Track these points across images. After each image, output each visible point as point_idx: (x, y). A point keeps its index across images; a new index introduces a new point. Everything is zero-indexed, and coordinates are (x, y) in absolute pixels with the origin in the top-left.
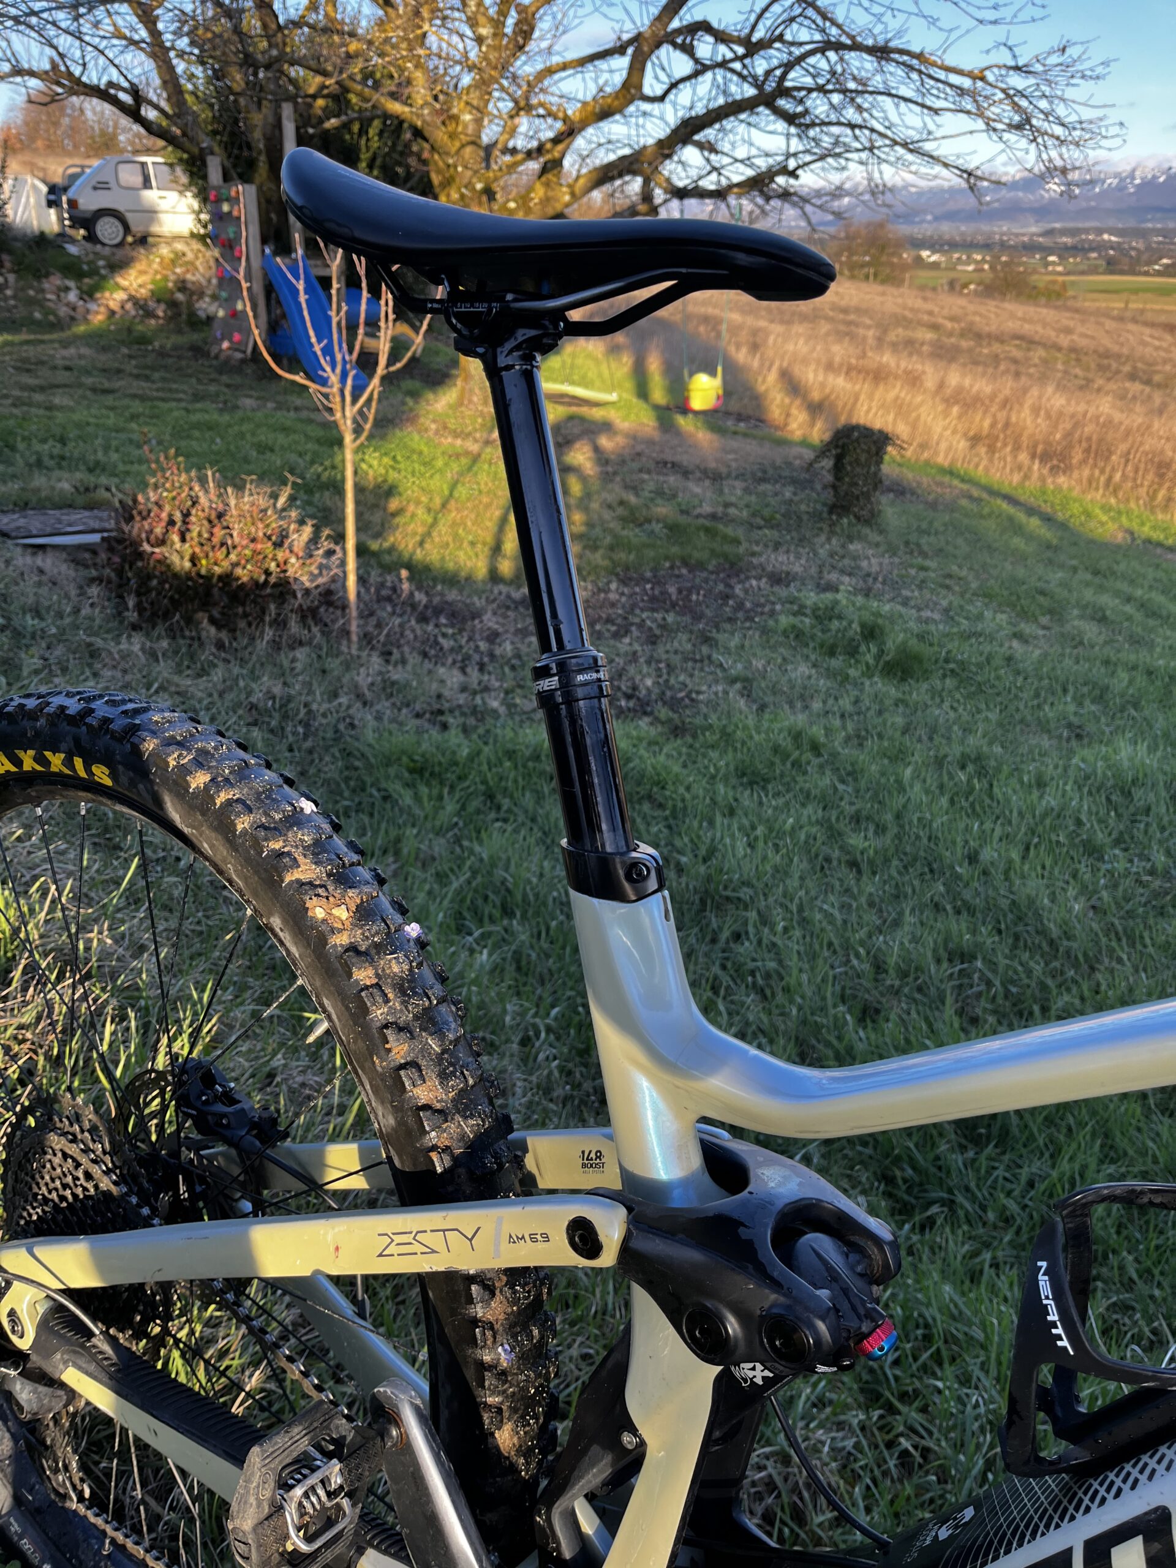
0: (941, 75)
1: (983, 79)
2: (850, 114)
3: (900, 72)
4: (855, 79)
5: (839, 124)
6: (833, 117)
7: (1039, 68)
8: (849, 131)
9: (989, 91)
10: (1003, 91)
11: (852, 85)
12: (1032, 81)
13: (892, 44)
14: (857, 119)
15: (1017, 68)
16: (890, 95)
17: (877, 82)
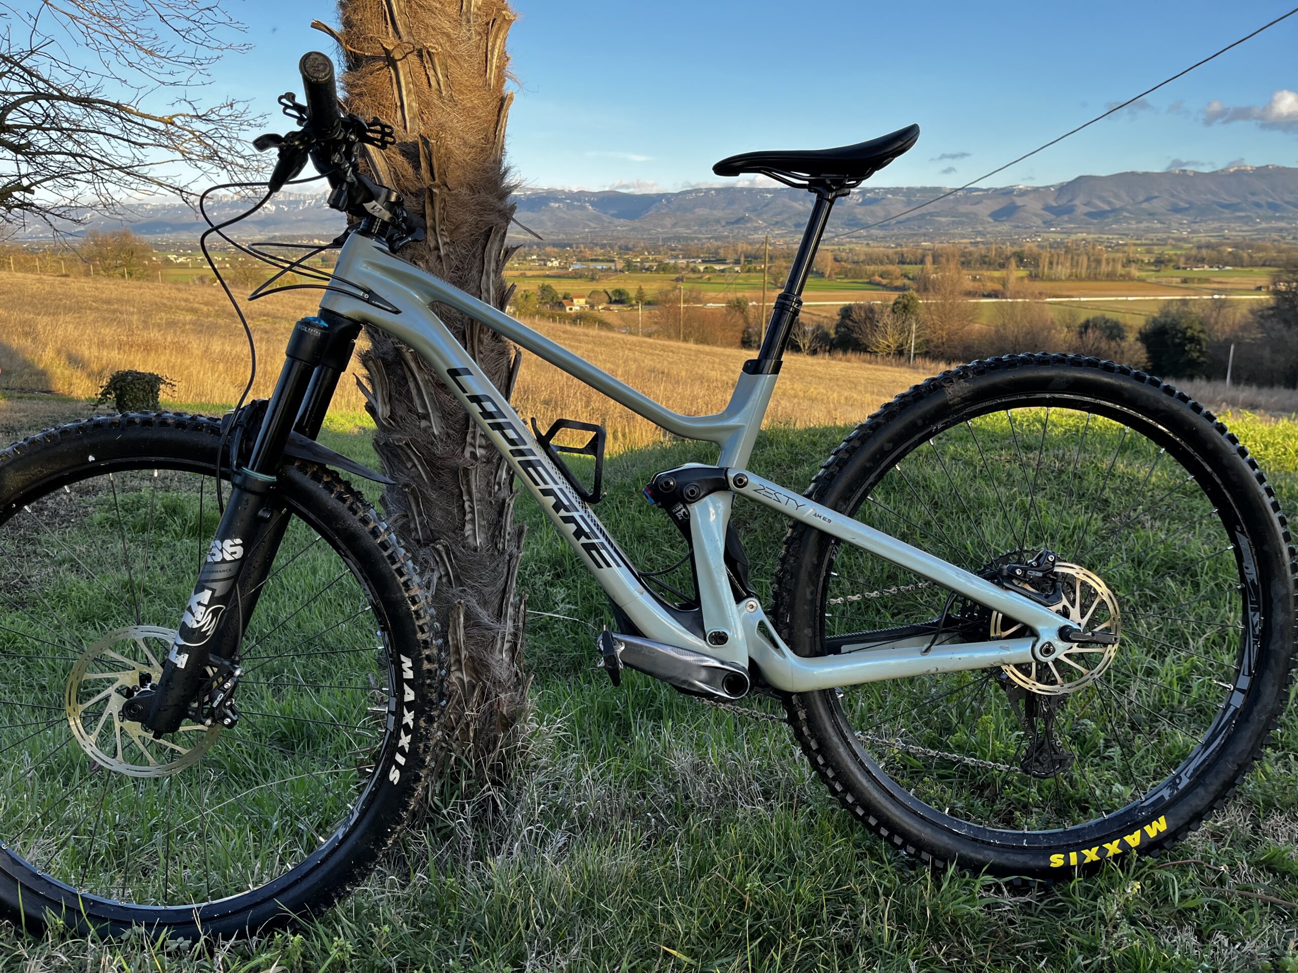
0: (139, 120)
1: (172, 124)
2: (70, 146)
3: (104, 116)
4: (67, 120)
5: (60, 153)
6: (55, 148)
7: (213, 117)
8: (71, 158)
9: (180, 132)
10: (192, 132)
11: (65, 125)
12: (212, 126)
13: (93, 97)
14: (76, 150)
15: (198, 117)
16: (99, 133)
17: (86, 123)
